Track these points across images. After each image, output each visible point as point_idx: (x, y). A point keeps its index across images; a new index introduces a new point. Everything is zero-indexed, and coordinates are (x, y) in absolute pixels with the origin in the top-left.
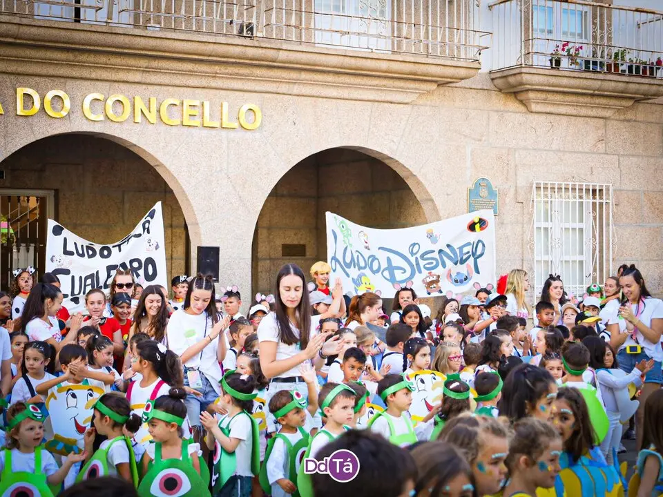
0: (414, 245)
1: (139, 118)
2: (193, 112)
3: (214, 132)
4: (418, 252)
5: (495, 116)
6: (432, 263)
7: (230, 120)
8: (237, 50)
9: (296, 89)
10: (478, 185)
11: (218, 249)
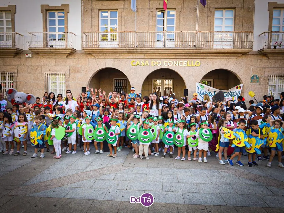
1: (174, 65)
2: (186, 63)
3: (190, 67)
5: (259, 61)
6: (225, 95)
7: (193, 64)
8: (192, 51)
9: (208, 57)
10: (253, 76)
11: (188, 90)
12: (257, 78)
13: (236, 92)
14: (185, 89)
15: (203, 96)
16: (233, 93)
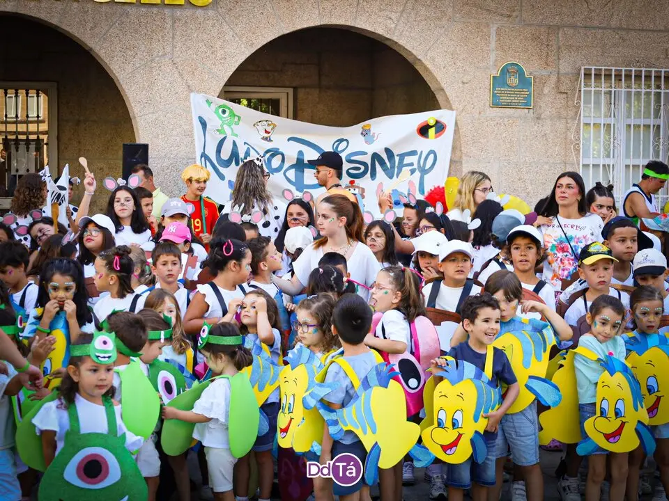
0: (341, 140)
3: (156, 8)
4: (343, 150)
6: (359, 169)
10: (505, 71)
11: (145, 147)
12: (524, 82)
13: (413, 153)
14: (128, 142)
15: (232, 173)
16: (402, 156)
